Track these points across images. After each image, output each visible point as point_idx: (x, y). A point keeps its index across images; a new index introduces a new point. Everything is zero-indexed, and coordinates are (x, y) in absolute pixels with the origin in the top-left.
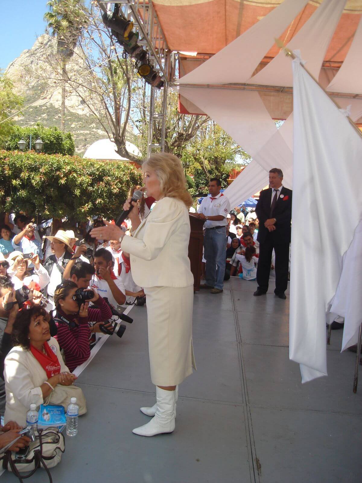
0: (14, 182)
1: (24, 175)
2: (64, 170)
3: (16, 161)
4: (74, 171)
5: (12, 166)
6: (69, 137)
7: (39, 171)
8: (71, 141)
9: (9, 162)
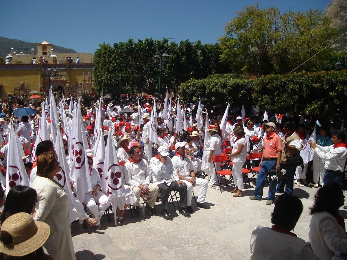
0: (331, 94)
1: (339, 88)
3: (332, 78)
5: (329, 82)
9: (327, 79)
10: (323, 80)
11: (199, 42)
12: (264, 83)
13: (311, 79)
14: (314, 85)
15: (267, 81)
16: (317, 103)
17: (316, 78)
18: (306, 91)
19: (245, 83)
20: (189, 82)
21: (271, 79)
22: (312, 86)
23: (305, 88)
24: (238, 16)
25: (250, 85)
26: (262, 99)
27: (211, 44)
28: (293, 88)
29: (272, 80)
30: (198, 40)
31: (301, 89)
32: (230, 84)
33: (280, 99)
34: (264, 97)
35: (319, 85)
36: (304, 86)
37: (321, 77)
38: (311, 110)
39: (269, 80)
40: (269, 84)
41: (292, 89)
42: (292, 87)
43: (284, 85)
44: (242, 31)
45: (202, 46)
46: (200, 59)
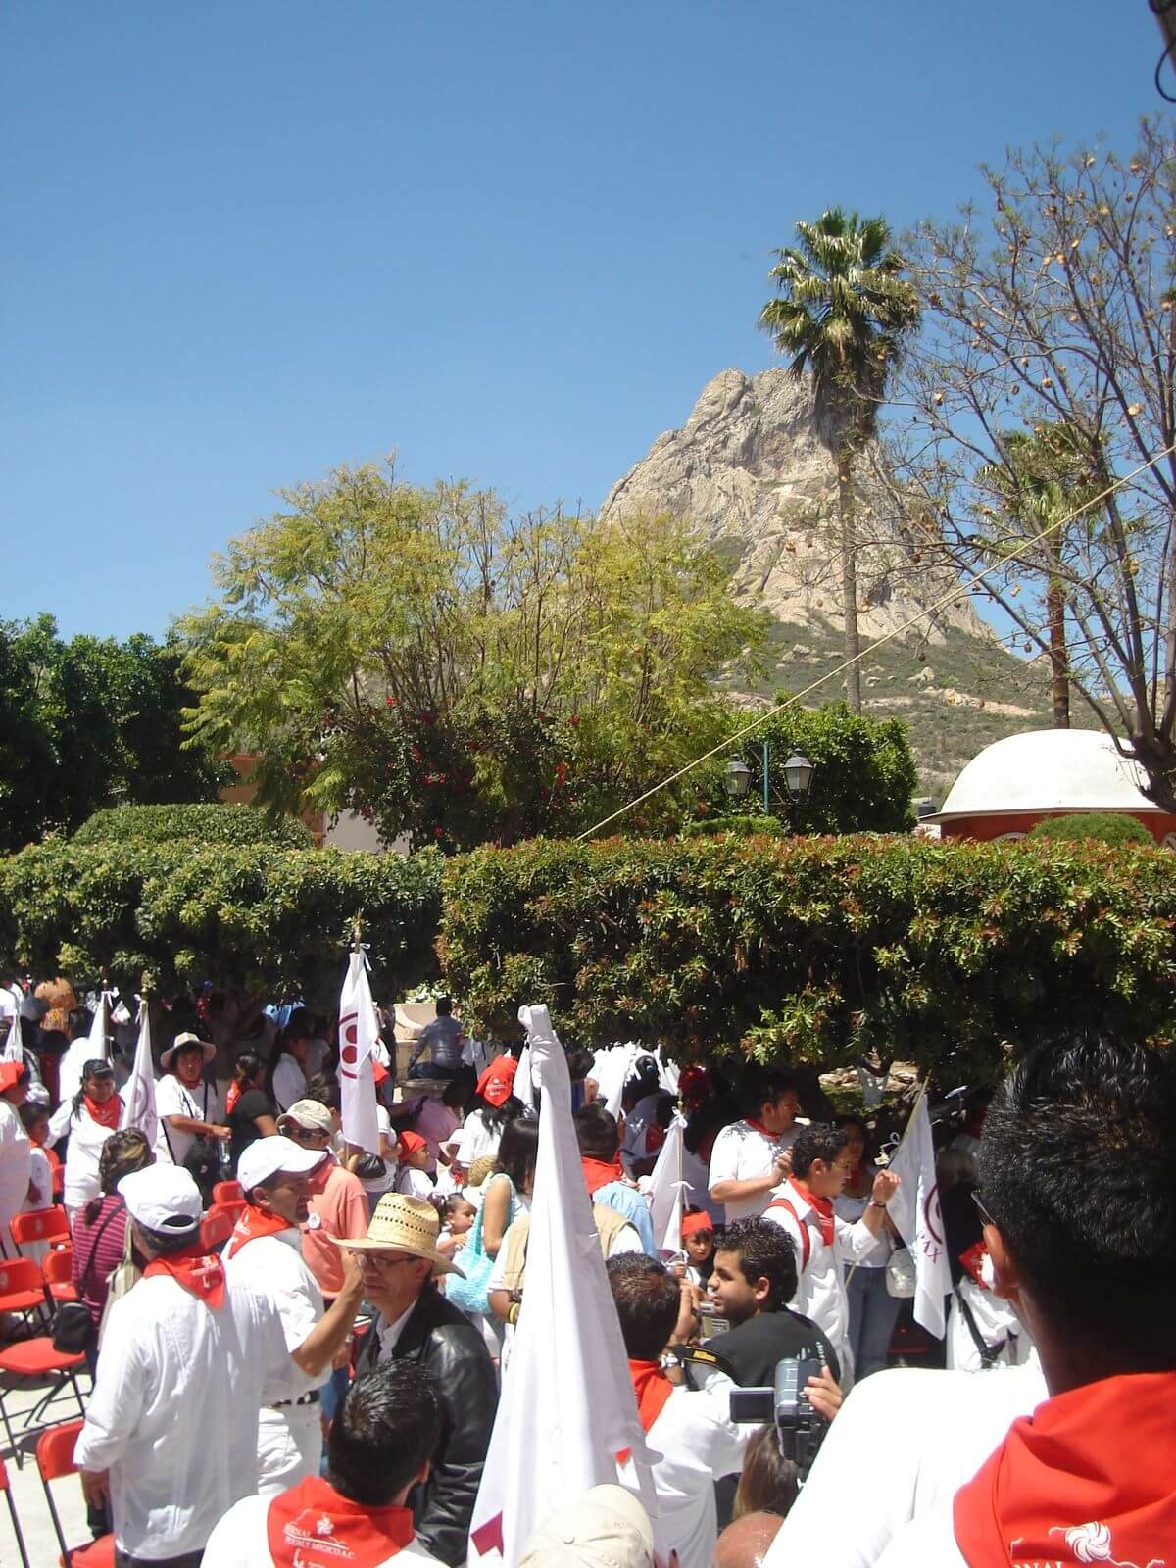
0: (883, 955)
1: (922, 927)
2: (1072, 903)
3: (885, 875)
4: (1106, 903)
6: (895, 735)
7: (977, 911)
8: (903, 751)
9: (863, 881)
10: (836, 881)
11: (47, 626)
12: (505, 890)
13: (780, 876)
14: (794, 908)
15: (525, 880)
16: (814, 1001)
17: (804, 871)
18: (755, 940)
19: (364, 874)
20: (36, 860)
21: (554, 869)
22: (782, 910)
23: (748, 924)
24: (290, 511)
25: (388, 889)
26: (495, 977)
27: (112, 639)
28: (677, 919)
29: (557, 876)
30: (40, 613)
31: (723, 925)
32: (285, 879)
33: (604, 980)
34: (513, 962)
35: (821, 908)
36: (737, 914)
37: (828, 867)
38: (781, 1044)
39: (537, 874)
40: (542, 897)
41: (672, 925)
42: (675, 914)
43: (623, 899)
44: (313, 590)
45: (59, 647)
46: (50, 718)
